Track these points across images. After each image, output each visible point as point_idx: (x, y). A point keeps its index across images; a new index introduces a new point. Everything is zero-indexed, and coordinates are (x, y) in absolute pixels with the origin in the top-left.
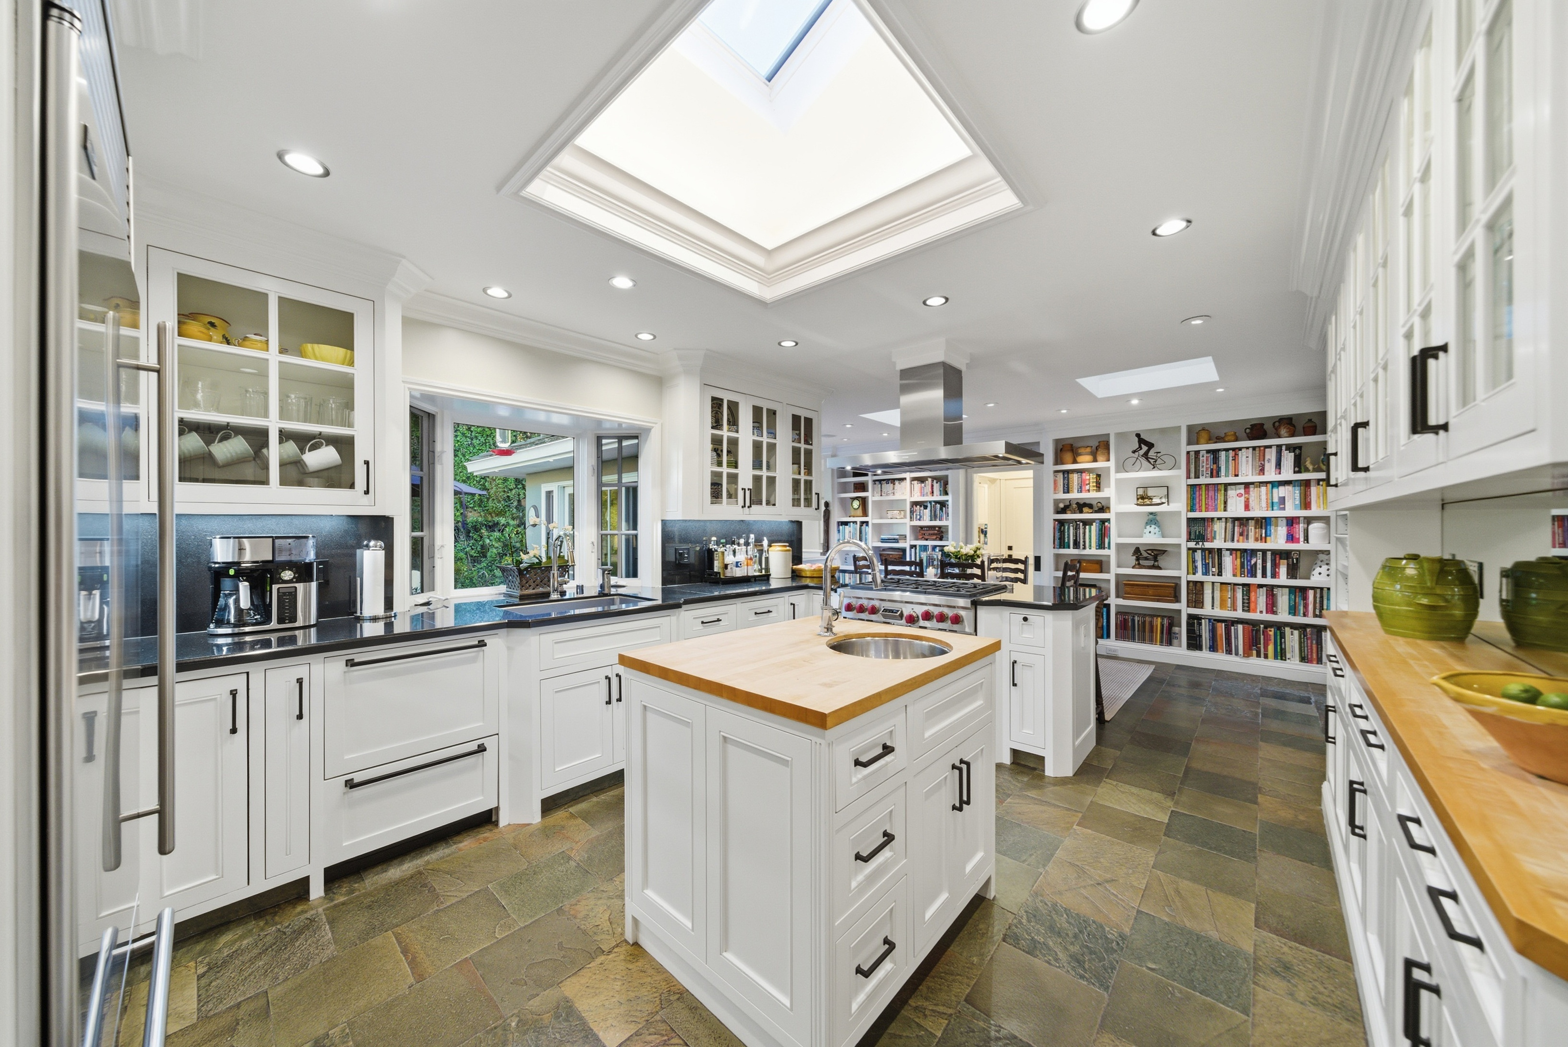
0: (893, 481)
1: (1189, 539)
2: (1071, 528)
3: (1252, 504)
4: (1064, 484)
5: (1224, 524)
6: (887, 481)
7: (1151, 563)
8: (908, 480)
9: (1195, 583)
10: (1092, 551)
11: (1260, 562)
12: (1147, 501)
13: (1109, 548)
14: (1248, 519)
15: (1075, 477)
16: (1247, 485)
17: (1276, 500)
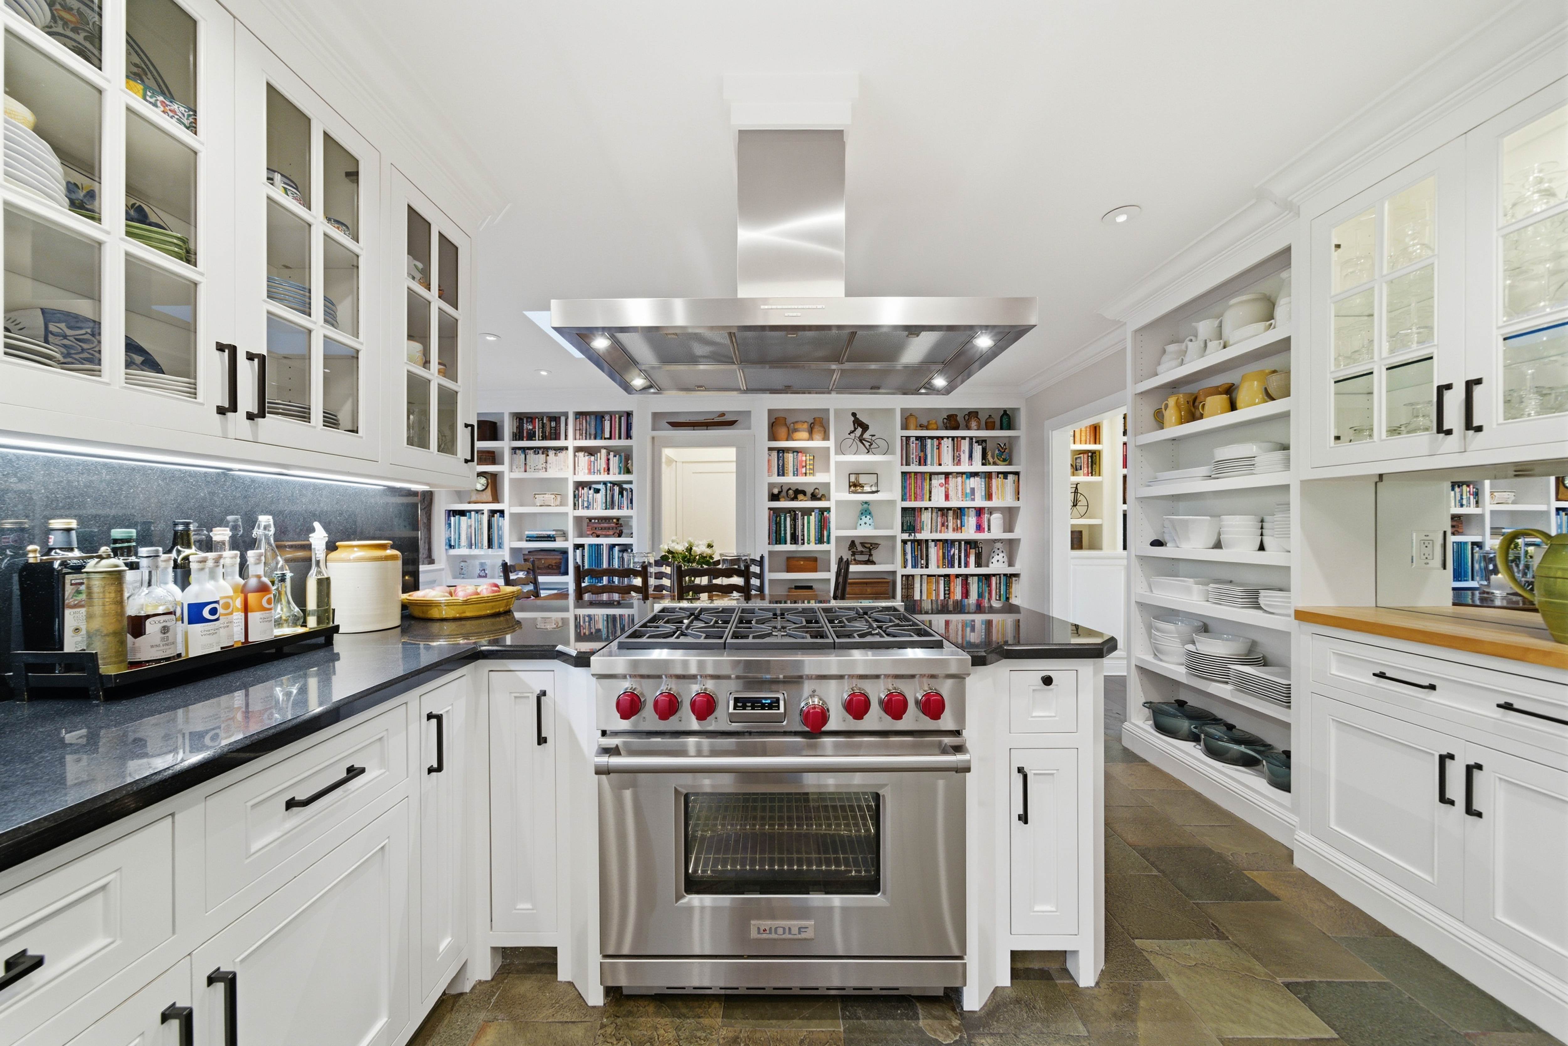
0: (546, 450)
1: (903, 531)
2: (788, 519)
3: (951, 494)
4: (778, 465)
5: (930, 514)
6: (536, 450)
7: (865, 558)
8: (571, 451)
9: (907, 576)
10: (811, 547)
11: (957, 552)
12: (859, 489)
13: (828, 542)
14: (949, 509)
15: (790, 457)
16: (947, 475)
17: (968, 491)
